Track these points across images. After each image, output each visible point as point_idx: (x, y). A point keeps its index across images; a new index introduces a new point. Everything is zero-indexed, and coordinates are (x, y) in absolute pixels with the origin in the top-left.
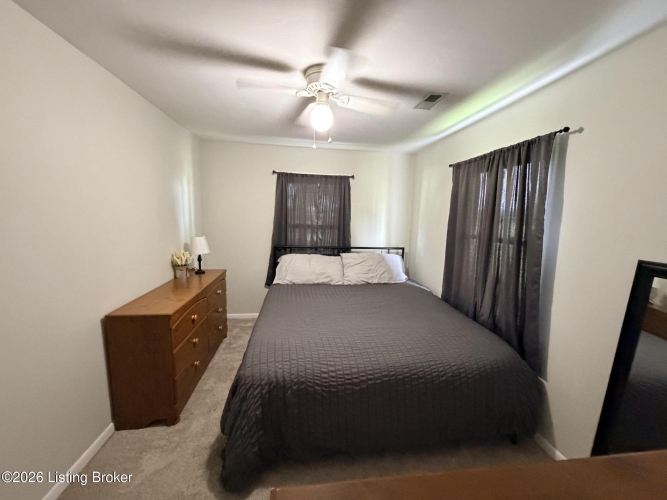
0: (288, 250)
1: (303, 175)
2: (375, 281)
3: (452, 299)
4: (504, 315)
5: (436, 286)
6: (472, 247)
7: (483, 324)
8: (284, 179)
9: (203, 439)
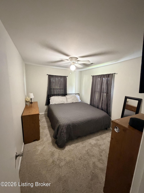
0: (52, 95)
1: (55, 76)
2: (74, 102)
3: (92, 105)
4: (104, 107)
5: (88, 102)
6: (97, 95)
7: (100, 109)
8: (50, 77)
9: (49, 141)
